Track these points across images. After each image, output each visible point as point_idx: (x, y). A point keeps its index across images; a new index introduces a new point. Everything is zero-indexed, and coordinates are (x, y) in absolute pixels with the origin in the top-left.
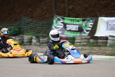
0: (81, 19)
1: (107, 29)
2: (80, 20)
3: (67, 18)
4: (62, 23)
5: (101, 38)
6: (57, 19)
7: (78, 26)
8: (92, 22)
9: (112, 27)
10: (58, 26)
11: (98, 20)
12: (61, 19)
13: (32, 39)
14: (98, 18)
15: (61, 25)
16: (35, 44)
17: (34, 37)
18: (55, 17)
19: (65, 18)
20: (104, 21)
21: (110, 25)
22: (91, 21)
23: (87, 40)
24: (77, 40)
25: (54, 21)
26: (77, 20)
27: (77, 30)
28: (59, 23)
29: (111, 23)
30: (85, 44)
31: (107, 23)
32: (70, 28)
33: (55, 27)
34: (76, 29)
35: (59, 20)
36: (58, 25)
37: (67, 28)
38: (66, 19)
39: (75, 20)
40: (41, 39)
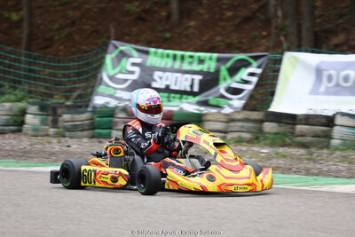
0: (215, 55)
1: (314, 91)
2: (211, 59)
3: (160, 51)
5: (309, 119)
6: (117, 52)
7: (198, 78)
8: (259, 67)
9: (338, 85)
10: (120, 76)
11: (279, 62)
12: (135, 53)
13: (24, 112)
14: (282, 54)
15: (132, 73)
16: (35, 130)
17: (33, 109)
18: (111, 48)
19: (152, 50)
20: (305, 65)
21: (330, 78)
23: (250, 125)
24: (211, 123)
25: (109, 59)
26: (199, 57)
27: (196, 89)
28: (127, 64)
29: (333, 72)
30: (246, 136)
32: (168, 83)
33: (112, 78)
34: (192, 86)
36: (121, 72)
37: (154, 80)
38: (156, 53)
39: (191, 57)
40: (66, 117)
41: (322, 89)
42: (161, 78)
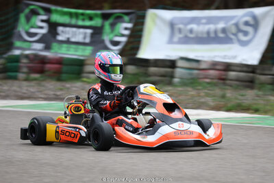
0: (99, 12)
1: (171, 41)
2: (96, 15)
3: (59, 9)
4: (43, 21)
7: (89, 31)
8: (130, 22)
10: (33, 30)
12: (41, 12)
14: (146, 10)
15: (41, 28)
20: (163, 20)
21: (180, 31)
22: (126, 18)
26: (88, 14)
31: (172, 25)
32: (67, 36)
34: (85, 38)
35: (34, 13)
36: (32, 27)
37: (58, 34)
38: (56, 11)
39: (82, 14)
41: (176, 39)
42: (63, 32)
